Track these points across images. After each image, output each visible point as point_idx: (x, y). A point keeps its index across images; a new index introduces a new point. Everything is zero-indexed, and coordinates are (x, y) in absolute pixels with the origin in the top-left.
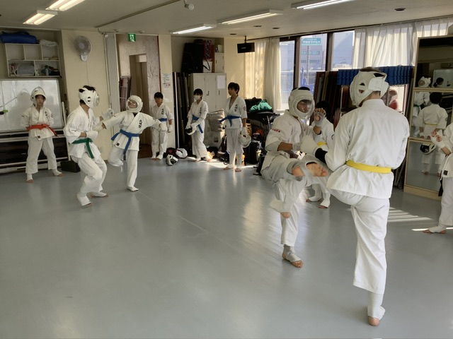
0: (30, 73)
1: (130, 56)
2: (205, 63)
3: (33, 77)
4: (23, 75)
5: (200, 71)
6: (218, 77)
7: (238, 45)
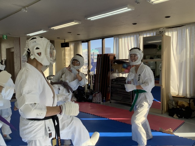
1: (6, 49)
7: (61, 44)
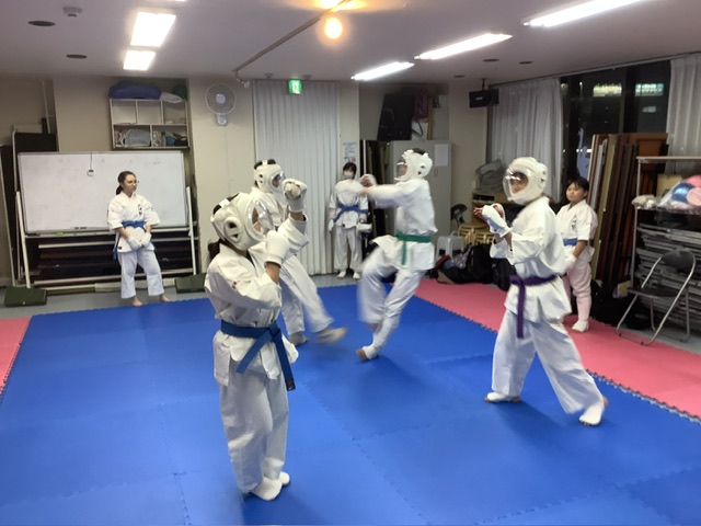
0: (142, 142)
2: (415, 126)
3: (149, 148)
4: (134, 146)
5: (408, 138)
6: (437, 146)
7: (471, 94)
